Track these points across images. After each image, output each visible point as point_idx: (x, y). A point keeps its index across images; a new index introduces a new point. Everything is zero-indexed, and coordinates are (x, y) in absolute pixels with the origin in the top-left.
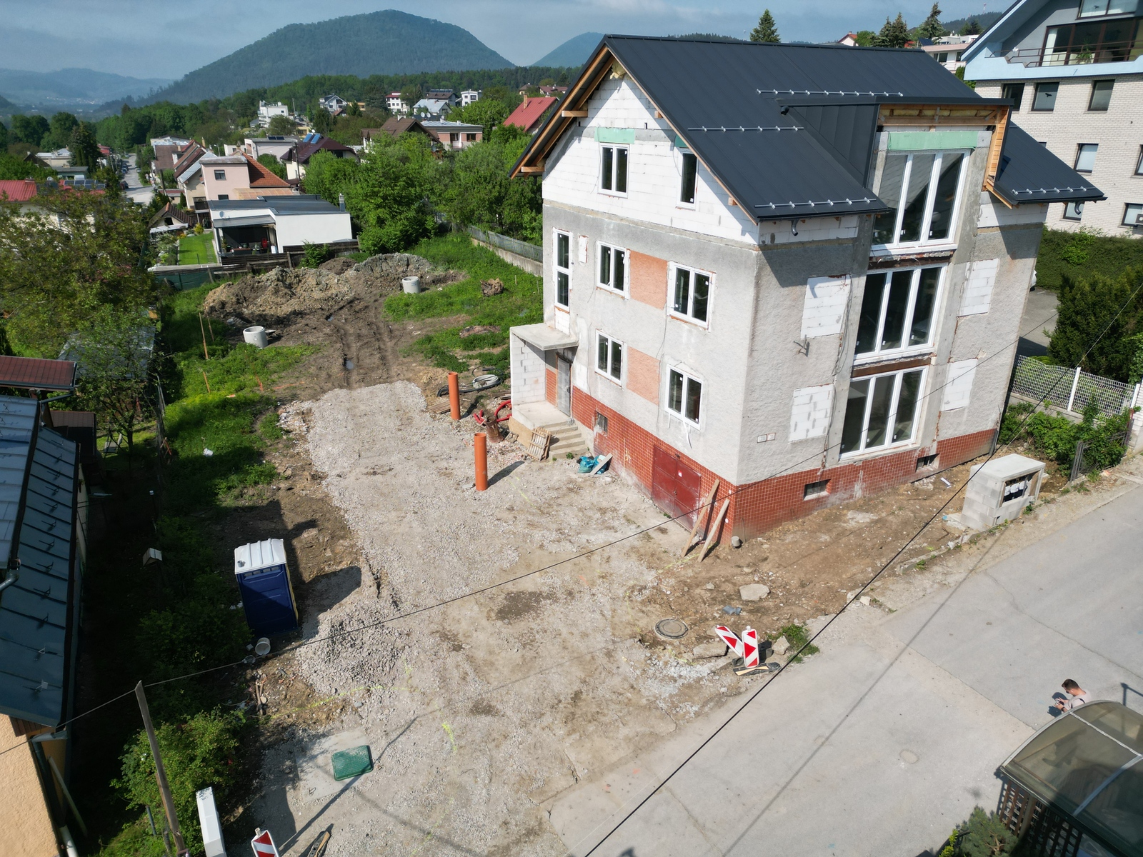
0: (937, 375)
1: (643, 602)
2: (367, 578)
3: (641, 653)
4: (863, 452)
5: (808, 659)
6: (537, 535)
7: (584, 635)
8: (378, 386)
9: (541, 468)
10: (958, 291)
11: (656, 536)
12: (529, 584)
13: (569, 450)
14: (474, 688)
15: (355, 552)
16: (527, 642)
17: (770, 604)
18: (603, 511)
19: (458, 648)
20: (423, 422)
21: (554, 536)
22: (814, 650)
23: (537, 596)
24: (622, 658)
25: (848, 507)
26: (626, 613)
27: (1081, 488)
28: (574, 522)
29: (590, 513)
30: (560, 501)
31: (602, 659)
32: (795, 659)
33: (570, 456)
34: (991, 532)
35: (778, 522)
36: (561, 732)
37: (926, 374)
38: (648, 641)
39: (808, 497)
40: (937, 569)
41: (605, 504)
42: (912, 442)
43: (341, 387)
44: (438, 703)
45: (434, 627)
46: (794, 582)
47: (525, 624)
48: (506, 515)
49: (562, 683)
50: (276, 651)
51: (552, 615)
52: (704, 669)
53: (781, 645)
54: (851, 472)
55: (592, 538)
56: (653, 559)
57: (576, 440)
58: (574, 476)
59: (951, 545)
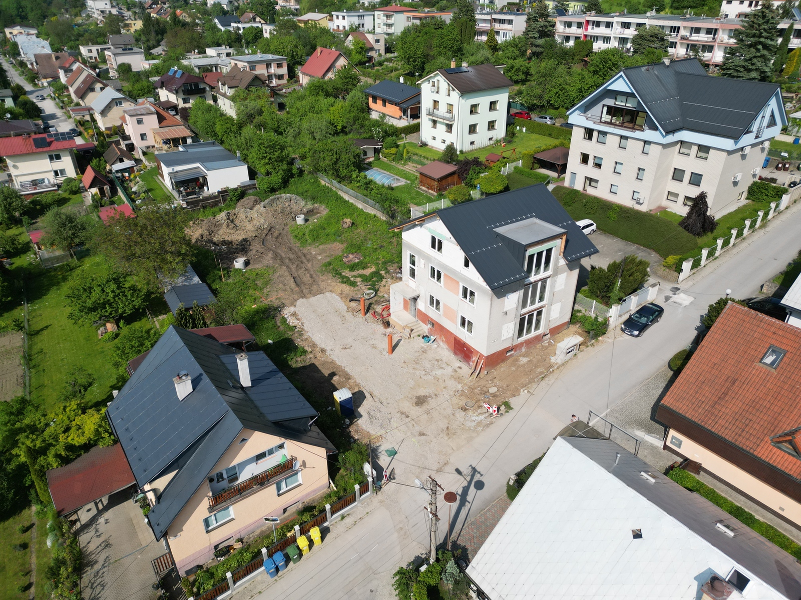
0: (548, 310)
1: (459, 396)
2: (367, 394)
3: (463, 413)
4: (525, 337)
5: (510, 411)
6: (418, 373)
7: (444, 409)
8: (319, 296)
9: (409, 342)
10: (553, 286)
11: (458, 370)
12: (422, 392)
13: (418, 334)
14: (417, 429)
15: (358, 385)
16: (428, 412)
17: (498, 393)
18: (438, 361)
19: (408, 417)
20: (349, 316)
21: (424, 373)
22: (512, 409)
23: (426, 397)
24: (457, 415)
25: (520, 356)
26: (455, 400)
27: (592, 345)
28: (429, 366)
29: (433, 362)
30: (420, 357)
31: (452, 416)
32: (507, 412)
33: (419, 336)
34: (563, 364)
35: (498, 364)
36: (446, 438)
37: (544, 310)
38: (464, 409)
39: (508, 355)
40: (547, 379)
41: (437, 358)
42: (541, 331)
43: (302, 297)
44: (409, 434)
45: (398, 410)
46: (505, 386)
47: (425, 407)
48: (403, 365)
49: (443, 424)
50: (351, 423)
51: (432, 403)
52: (482, 417)
53: (503, 408)
54: (521, 344)
55: (437, 373)
56: (459, 379)
57: (420, 329)
58: (423, 345)
59: (551, 370)
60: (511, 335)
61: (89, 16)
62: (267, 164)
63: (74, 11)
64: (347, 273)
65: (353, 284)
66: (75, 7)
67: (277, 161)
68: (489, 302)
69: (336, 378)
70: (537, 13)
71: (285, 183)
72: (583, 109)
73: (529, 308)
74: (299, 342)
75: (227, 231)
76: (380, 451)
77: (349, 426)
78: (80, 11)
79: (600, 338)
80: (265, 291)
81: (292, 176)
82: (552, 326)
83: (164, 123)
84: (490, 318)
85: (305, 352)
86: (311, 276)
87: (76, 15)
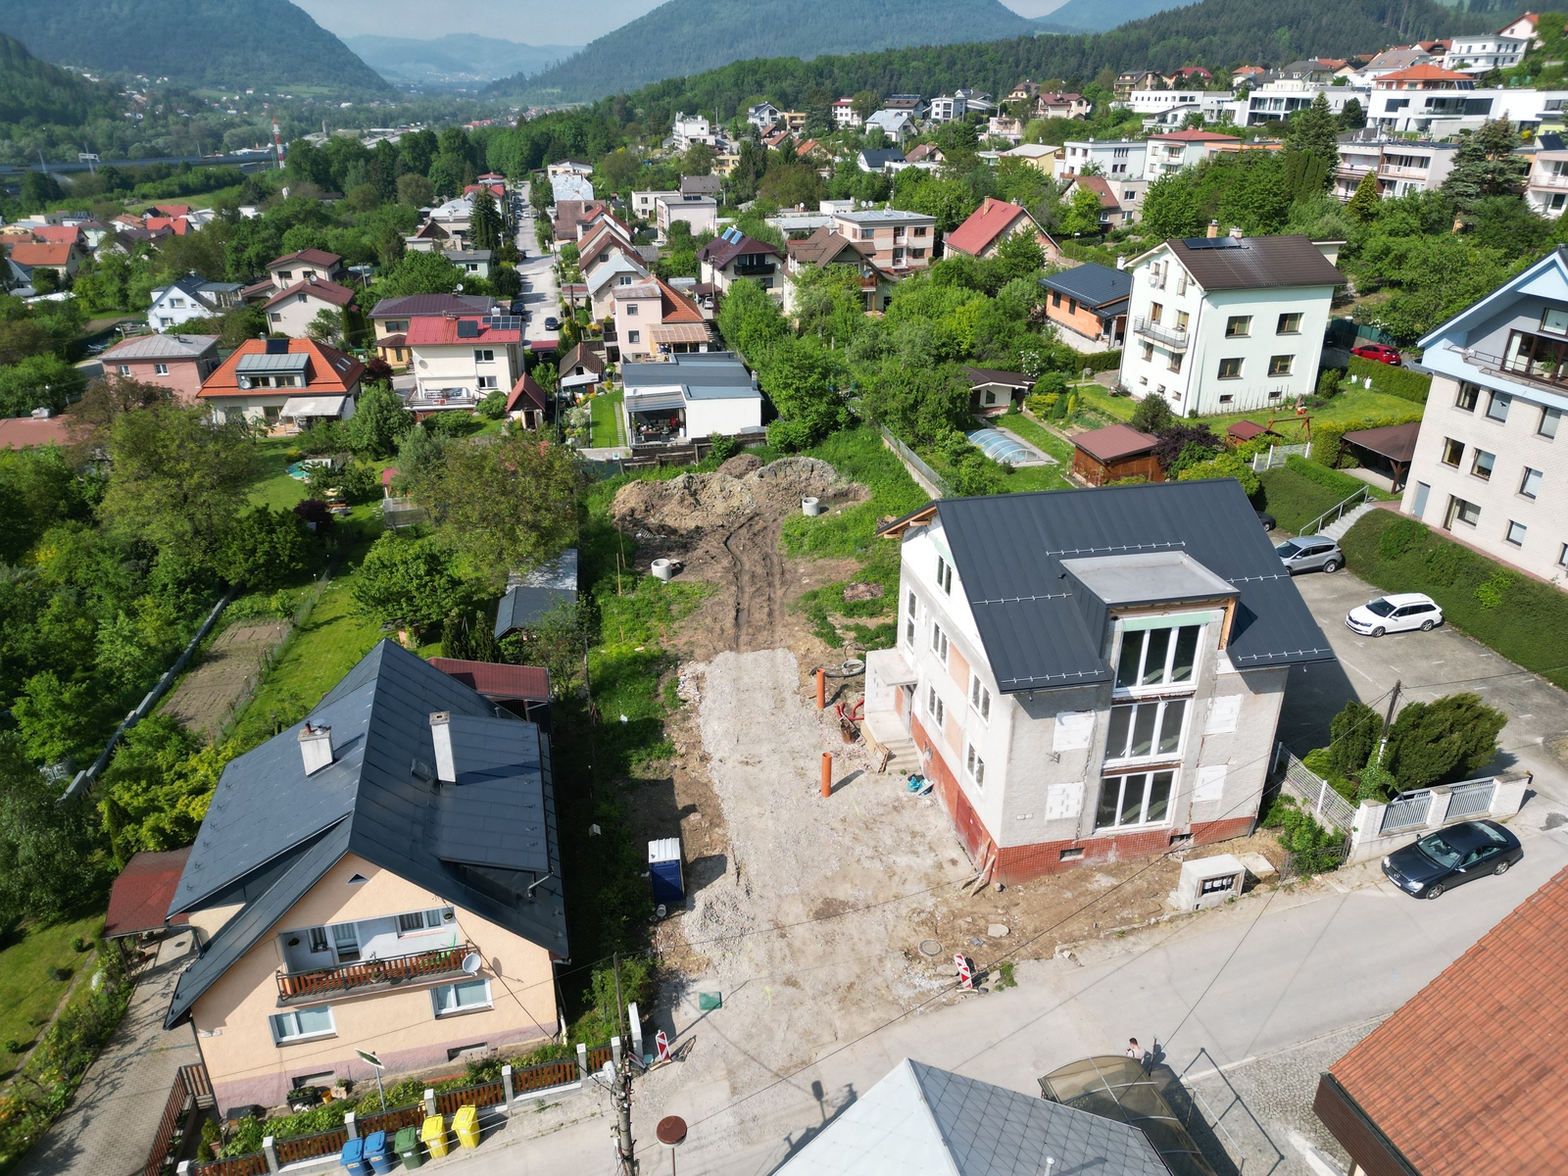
0: (1185, 776)
1: (918, 923)
2: (731, 867)
3: (902, 963)
4: (1117, 828)
5: (1008, 990)
6: (858, 849)
7: (869, 942)
8: (762, 652)
9: (877, 781)
10: (1202, 718)
11: (947, 866)
12: (843, 892)
13: (903, 767)
14: (788, 967)
15: (726, 843)
16: (829, 941)
17: (1006, 942)
18: (914, 834)
19: (783, 936)
20: (792, 704)
21: (870, 853)
22: (1012, 983)
23: (844, 904)
24: (888, 965)
25: (1100, 870)
26: (904, 930)
27: (1289, 888)
28: (889, 842)
29: (903, 835)
30: (884, 818)
31: (875, 963)
32: (1000, 988)
33: (904, 773)
34: (1190, 915)
35: (1037, 875)
36: (835, 1007)
37: (1177, 775)
38: (910, 955)
39: (1065, 859)
40: (1131, 938)
41: (918, 828)
42: (1166, 824)
43: (731, 649)
44: (765, 973)
45: (770, 916)
46: (1030, 928)
47: (830, 926)
48: (838, 826)
49: (844, 975)
50: (669, 916)
51: (851, 923)
52: (936, 984)
53: (994, 976)
54: (1105, 844)
55: (898, 860)
56: (937, 887)
57: (911, 758)
58: (901, 794)
59: (1153, 920)
60: (1073, 812)
61: (673, 147)
62: (791, 397)
63: (655, 139)
64: (837, 619)
65: (834, 640)
66: (657, 133)
67: (811, 396)
68: (1008, 723)
69: (694, 817)
70: (1482, 142)
71: (817, 437)
72: (1463, 336)
73: (1128, 759)
74: (674, 734)
75: (678, 509)
76: (690, 990)
77: (661, 920)
78: (662, 140)
79: (1317, 878)
80: (676, 625)
81: (836, 426)
82: (1201, 818)
83: (672, 316)
84: (1010, 760)
85: (670, 752)
86: (770, 614)
87: (654, 147)
